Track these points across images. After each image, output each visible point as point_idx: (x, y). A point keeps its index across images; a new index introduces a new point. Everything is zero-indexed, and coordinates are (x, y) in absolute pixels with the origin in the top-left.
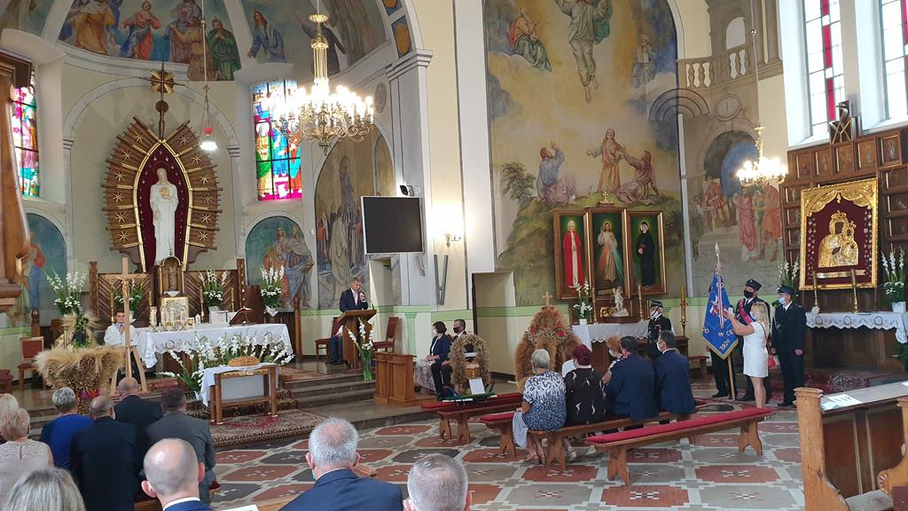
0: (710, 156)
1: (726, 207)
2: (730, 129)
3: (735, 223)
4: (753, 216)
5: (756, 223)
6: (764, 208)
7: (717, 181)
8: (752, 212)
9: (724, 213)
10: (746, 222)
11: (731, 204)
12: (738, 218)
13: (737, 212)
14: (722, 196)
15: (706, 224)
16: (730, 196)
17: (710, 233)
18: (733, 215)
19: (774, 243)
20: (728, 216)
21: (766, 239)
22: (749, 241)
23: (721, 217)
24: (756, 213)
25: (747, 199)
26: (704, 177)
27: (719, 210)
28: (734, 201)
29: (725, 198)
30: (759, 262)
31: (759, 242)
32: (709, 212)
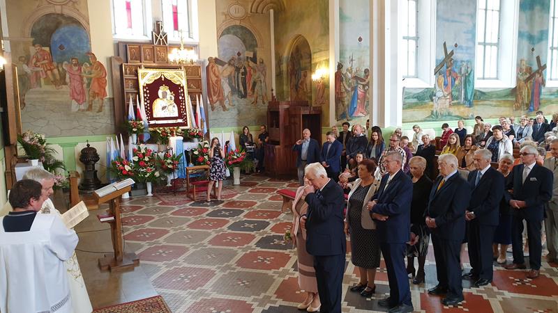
0: (38, 28)
1: (56, 71)
2: (59, 12)
3: (65, 84)
4: (82, 80)
5: (85, 85)
6: (92, 76)
7: (47, 49)
8: (81, 78)
9: (53, 75)
10: (76, 84)
11: (61, 69)
12: (67, 80)
13: (67, 76)
14: (51, 62)
15: (33, 81)
16: (61, 62)
17: (38, 89)
18: (63, 78)
19: (100, 100)
20: (58, 77)
21: (94, 97)
22: (79, 97)
23: (51, 77)
24: (85, 79)
25: (77, 68)
26: (31, 44)
27: (49, 72)
28: (64, 68)
29: (55, 64)
30: (87, 112)
31: (87, 99)
32: (37, 73)
